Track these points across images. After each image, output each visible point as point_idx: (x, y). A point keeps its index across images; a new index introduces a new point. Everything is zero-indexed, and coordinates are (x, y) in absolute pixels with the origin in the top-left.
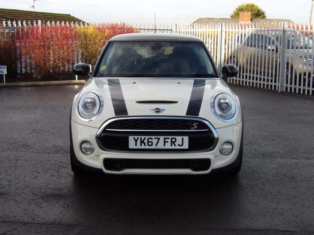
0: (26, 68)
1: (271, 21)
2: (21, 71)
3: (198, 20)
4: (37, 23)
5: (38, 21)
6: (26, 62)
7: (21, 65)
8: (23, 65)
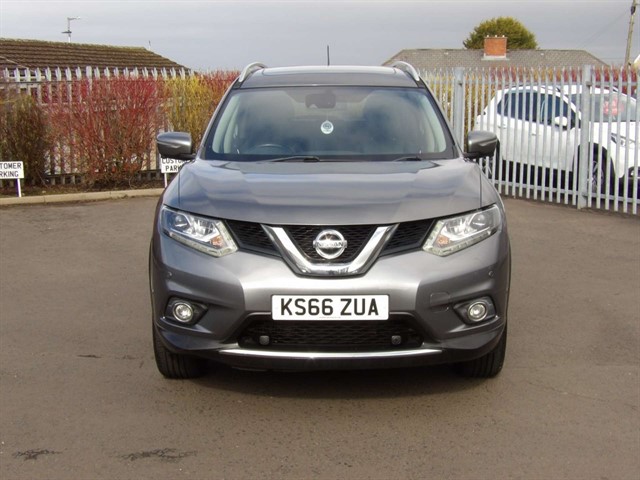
0: (62, 166)
1: (547, 52)
2: (53, 171)
3: (400, 53)
4: (84, 73)
5: (85, 68)
6: (62, 153)
7: (52, 158)
8: (58, 158)
